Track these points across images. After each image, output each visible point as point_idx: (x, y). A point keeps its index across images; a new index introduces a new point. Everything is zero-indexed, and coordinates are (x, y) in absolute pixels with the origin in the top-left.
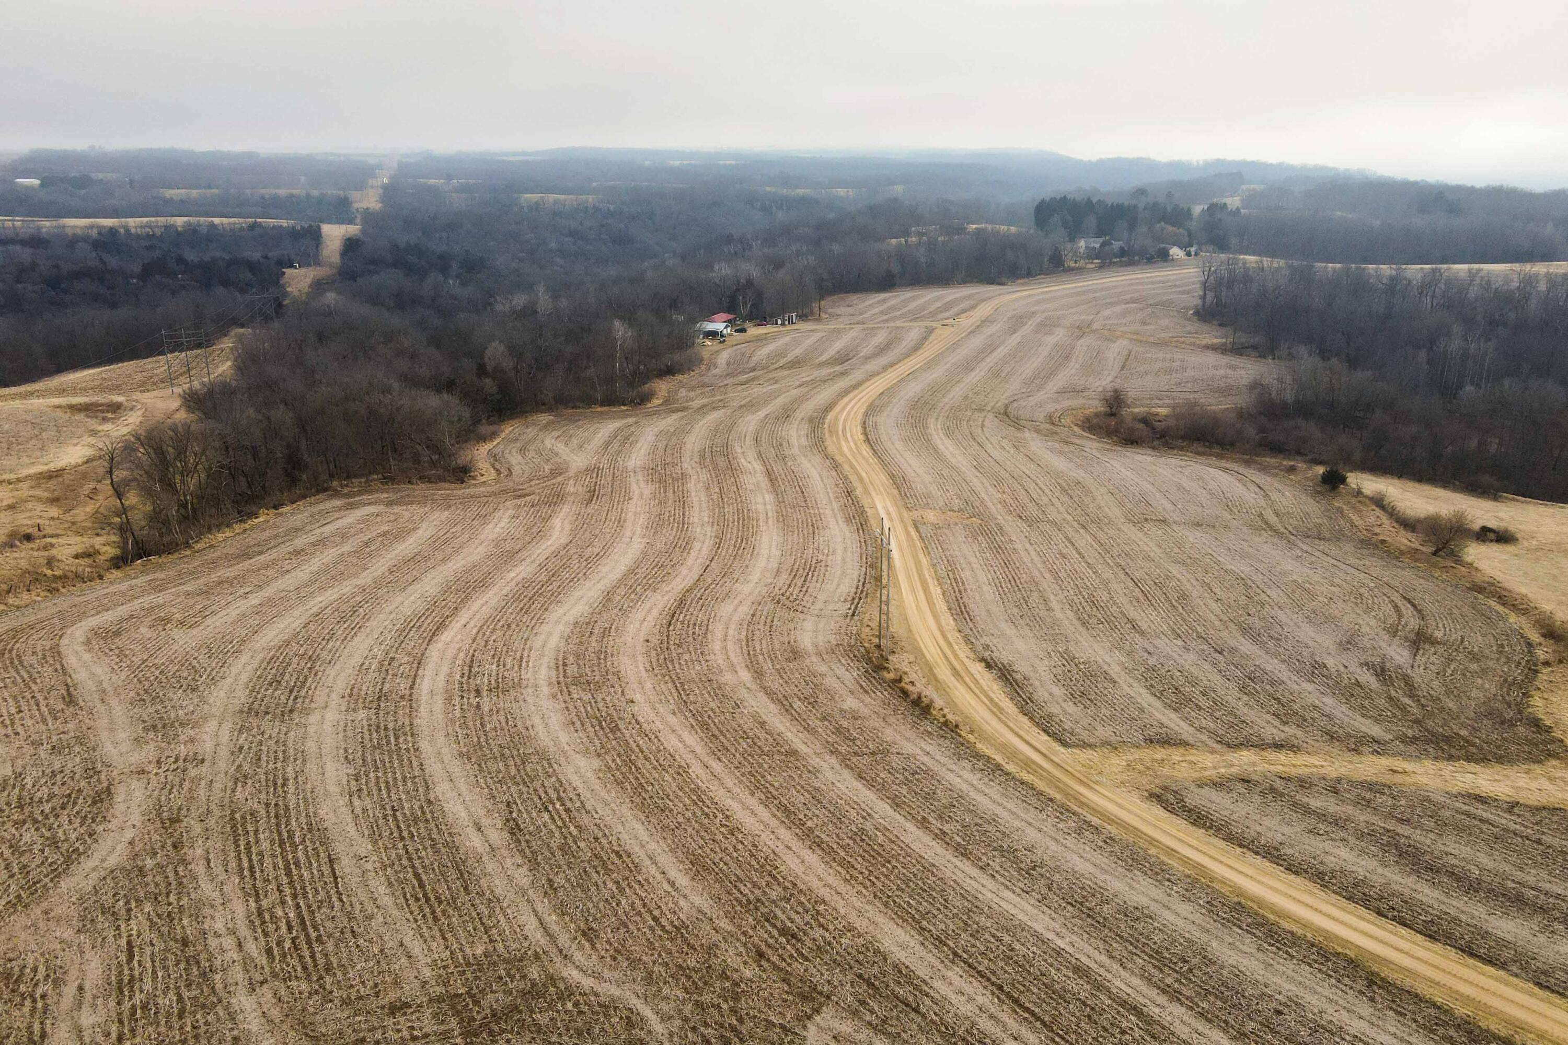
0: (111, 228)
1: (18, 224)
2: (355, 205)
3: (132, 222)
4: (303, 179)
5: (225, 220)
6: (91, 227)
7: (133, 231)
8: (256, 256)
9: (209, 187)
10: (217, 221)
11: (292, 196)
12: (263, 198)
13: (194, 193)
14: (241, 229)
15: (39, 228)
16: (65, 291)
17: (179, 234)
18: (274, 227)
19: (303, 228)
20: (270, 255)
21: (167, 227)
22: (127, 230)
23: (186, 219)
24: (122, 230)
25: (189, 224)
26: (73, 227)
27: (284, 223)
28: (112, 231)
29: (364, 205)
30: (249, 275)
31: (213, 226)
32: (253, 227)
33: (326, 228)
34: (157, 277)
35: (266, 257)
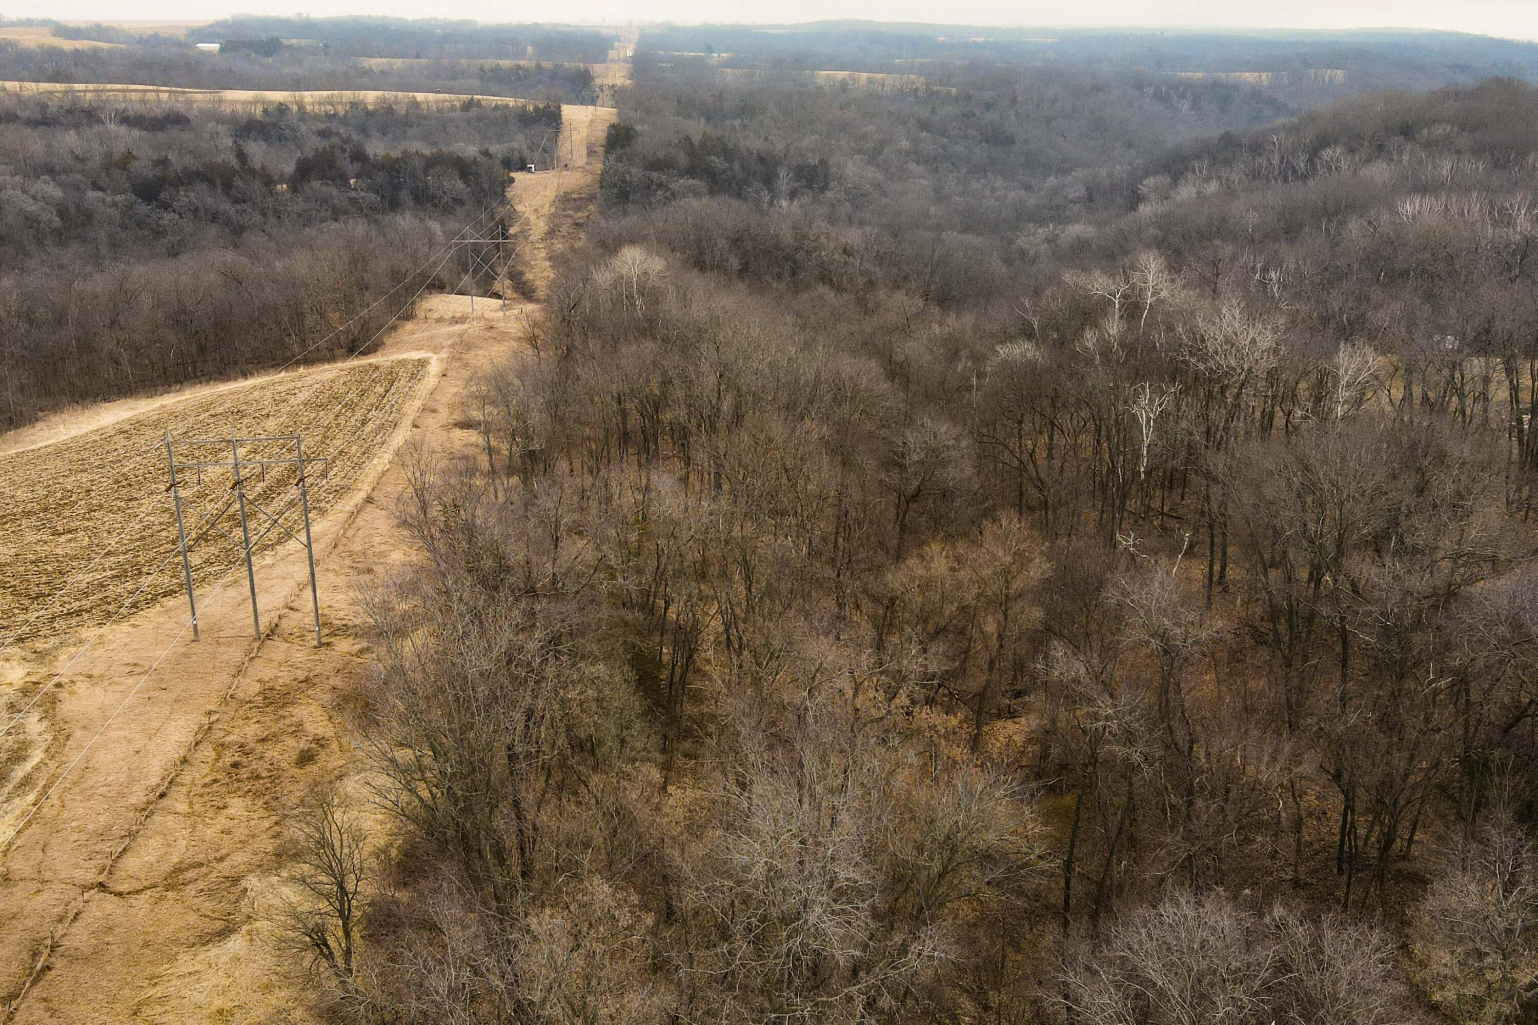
0: (281, 104)
1: (164, 96)
2: (598, 81)
3: (308, 97)
4: (530, 49)
5: (431, 96)
6: (255, 102)
7: (309, 108)
8: (469, 150)
9: (418, 56)
10: (420, 96)
11: (518, 67)
12: (482, 69)
13: (398, 63)
14: (452, 109)
15: (190, 103)
16: (166, 206)
17: (368, 114)
18: (496, 107)
19: (536, 109)
20: (494, 149)
21: (354, 104)
22: (301, 106)
23: (380, 93)
24: (295, 108)
25: (383, 100)
26: (234, 102)
27: (511, 102)
28: (282, 109)
29: (609, 81)
30: (460, 185)
31: (415, 104)
32: (467, 106)
33: (569, 112)
34: (316, 184)
35: (486, 153)
